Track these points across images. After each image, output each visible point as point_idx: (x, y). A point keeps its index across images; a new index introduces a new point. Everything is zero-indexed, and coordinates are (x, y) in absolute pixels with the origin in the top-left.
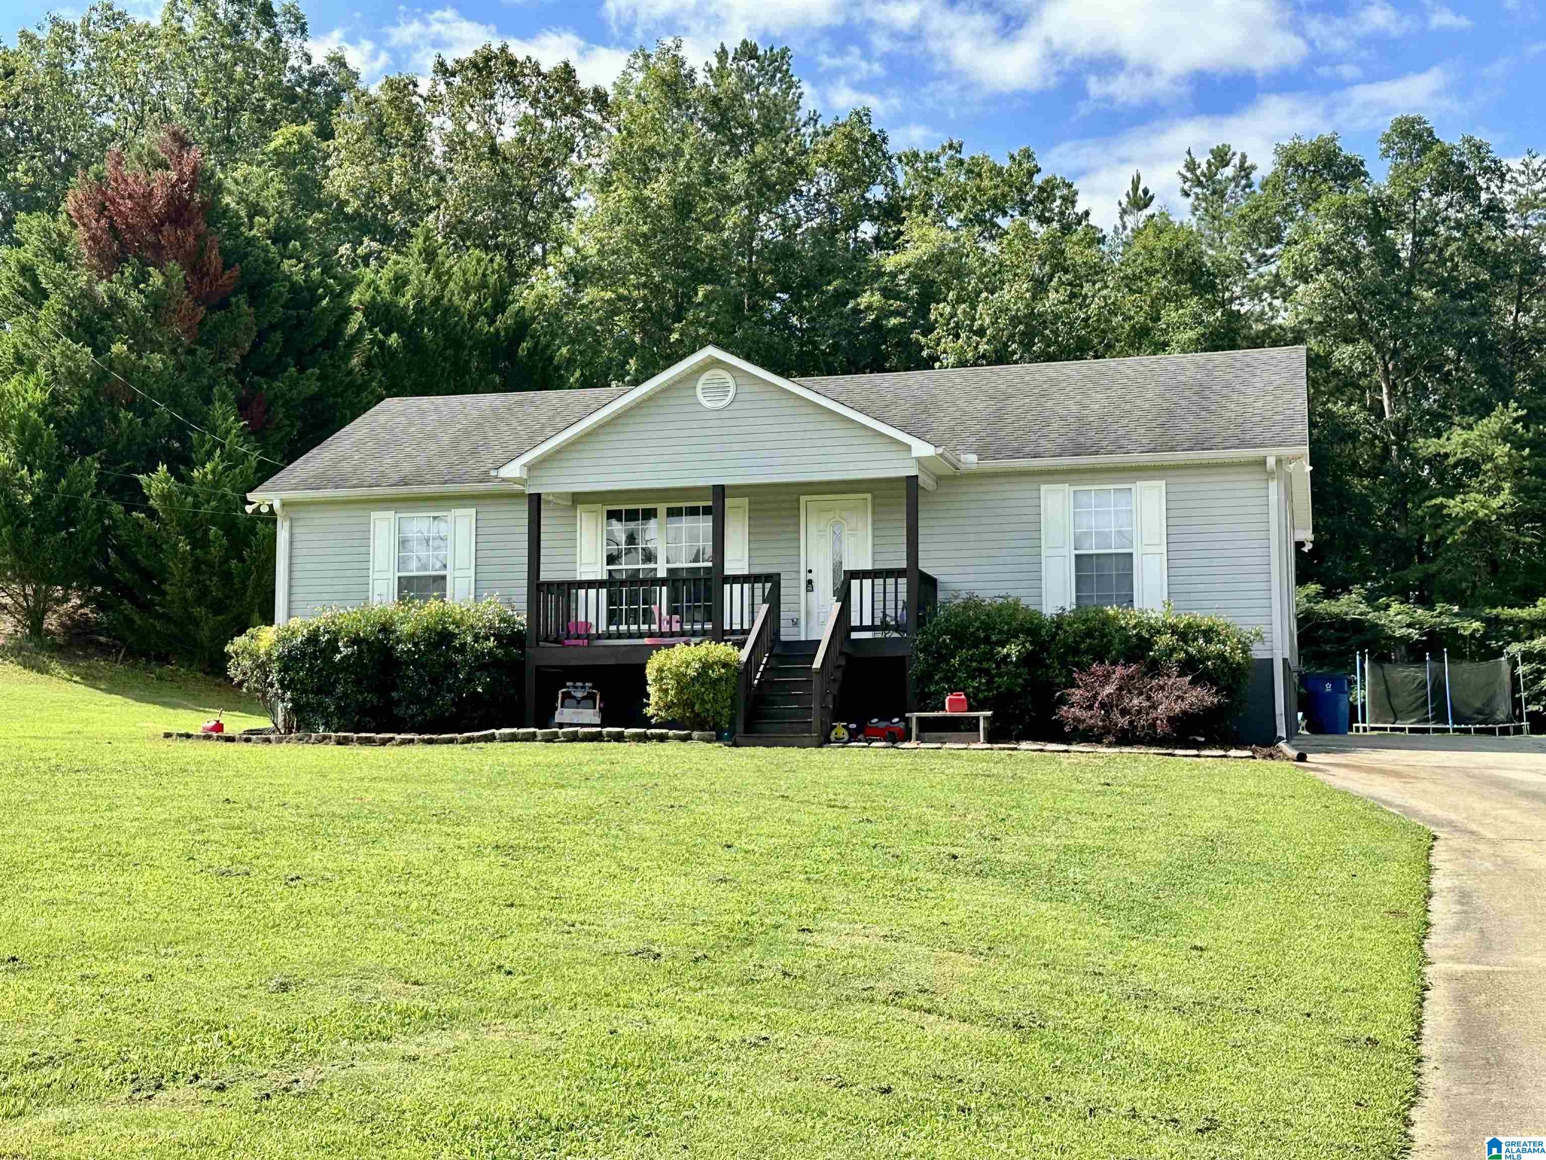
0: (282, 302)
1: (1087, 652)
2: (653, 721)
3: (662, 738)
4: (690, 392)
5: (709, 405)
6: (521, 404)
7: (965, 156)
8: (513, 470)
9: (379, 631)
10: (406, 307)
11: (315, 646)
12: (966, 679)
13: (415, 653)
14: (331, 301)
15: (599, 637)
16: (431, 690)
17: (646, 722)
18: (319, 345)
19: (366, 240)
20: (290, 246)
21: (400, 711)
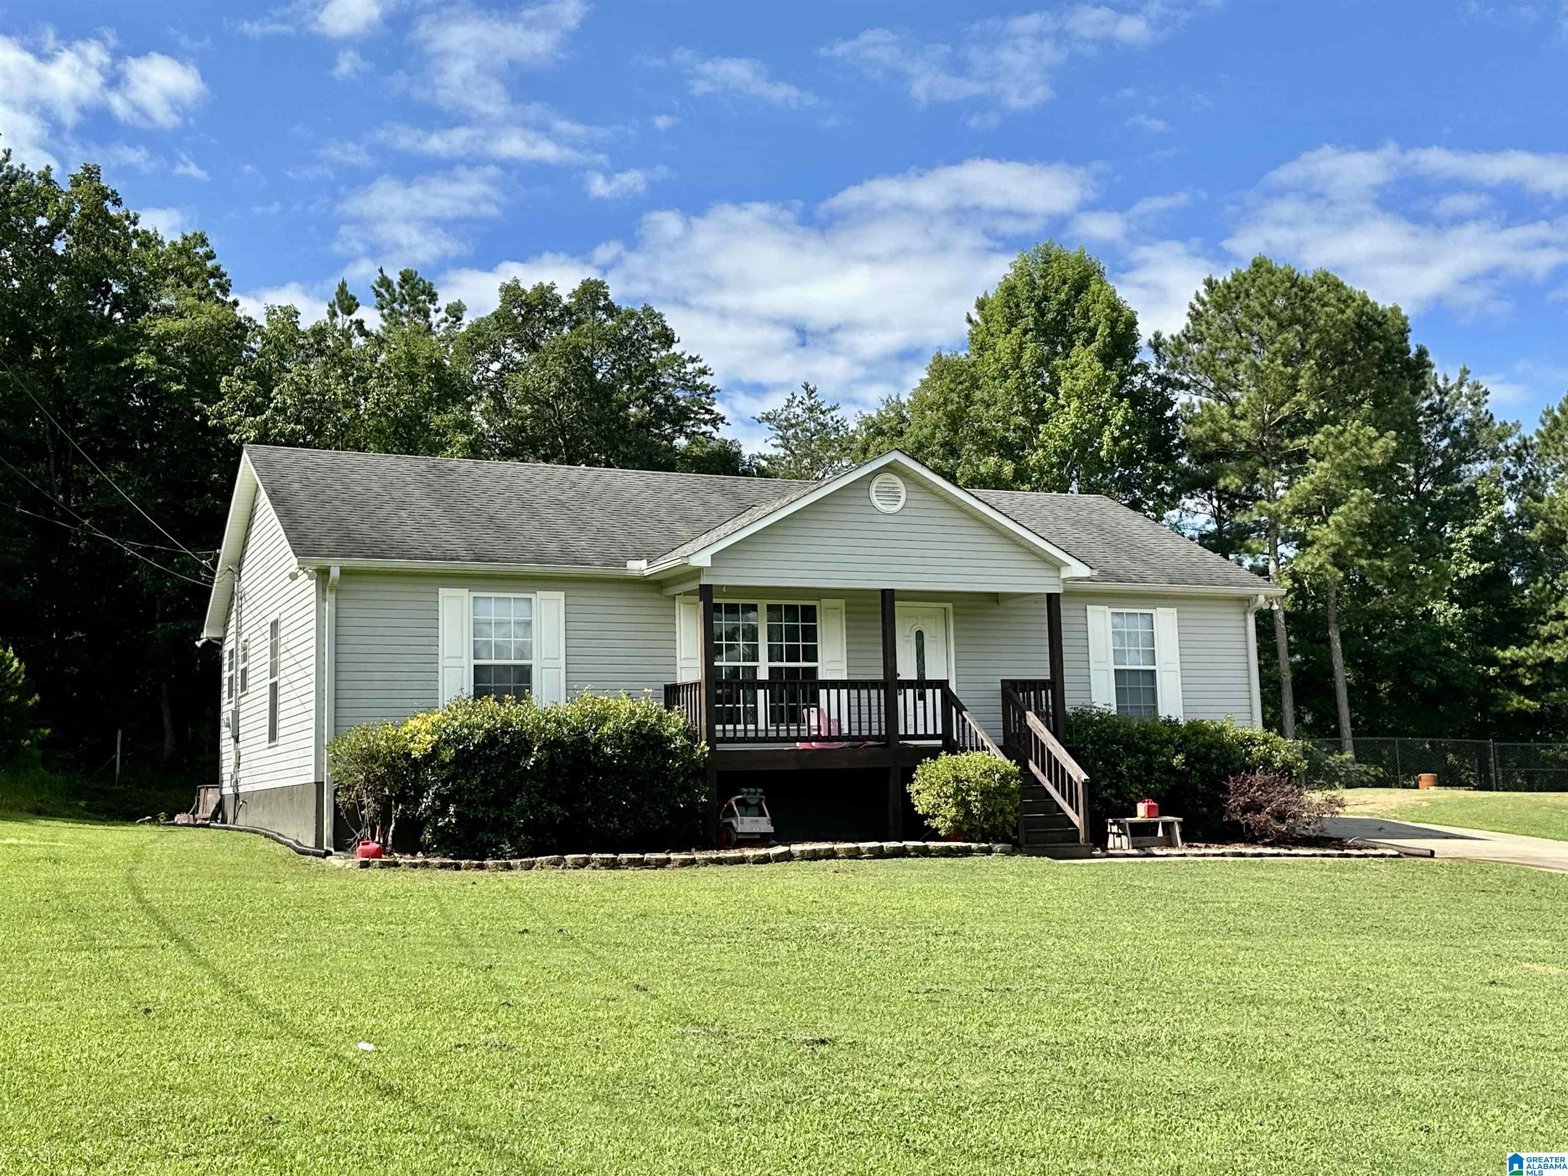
2: (944, 833)
3: (967, 852)
4: (865, 493)
5: (884, 508)
17: (933, 834)
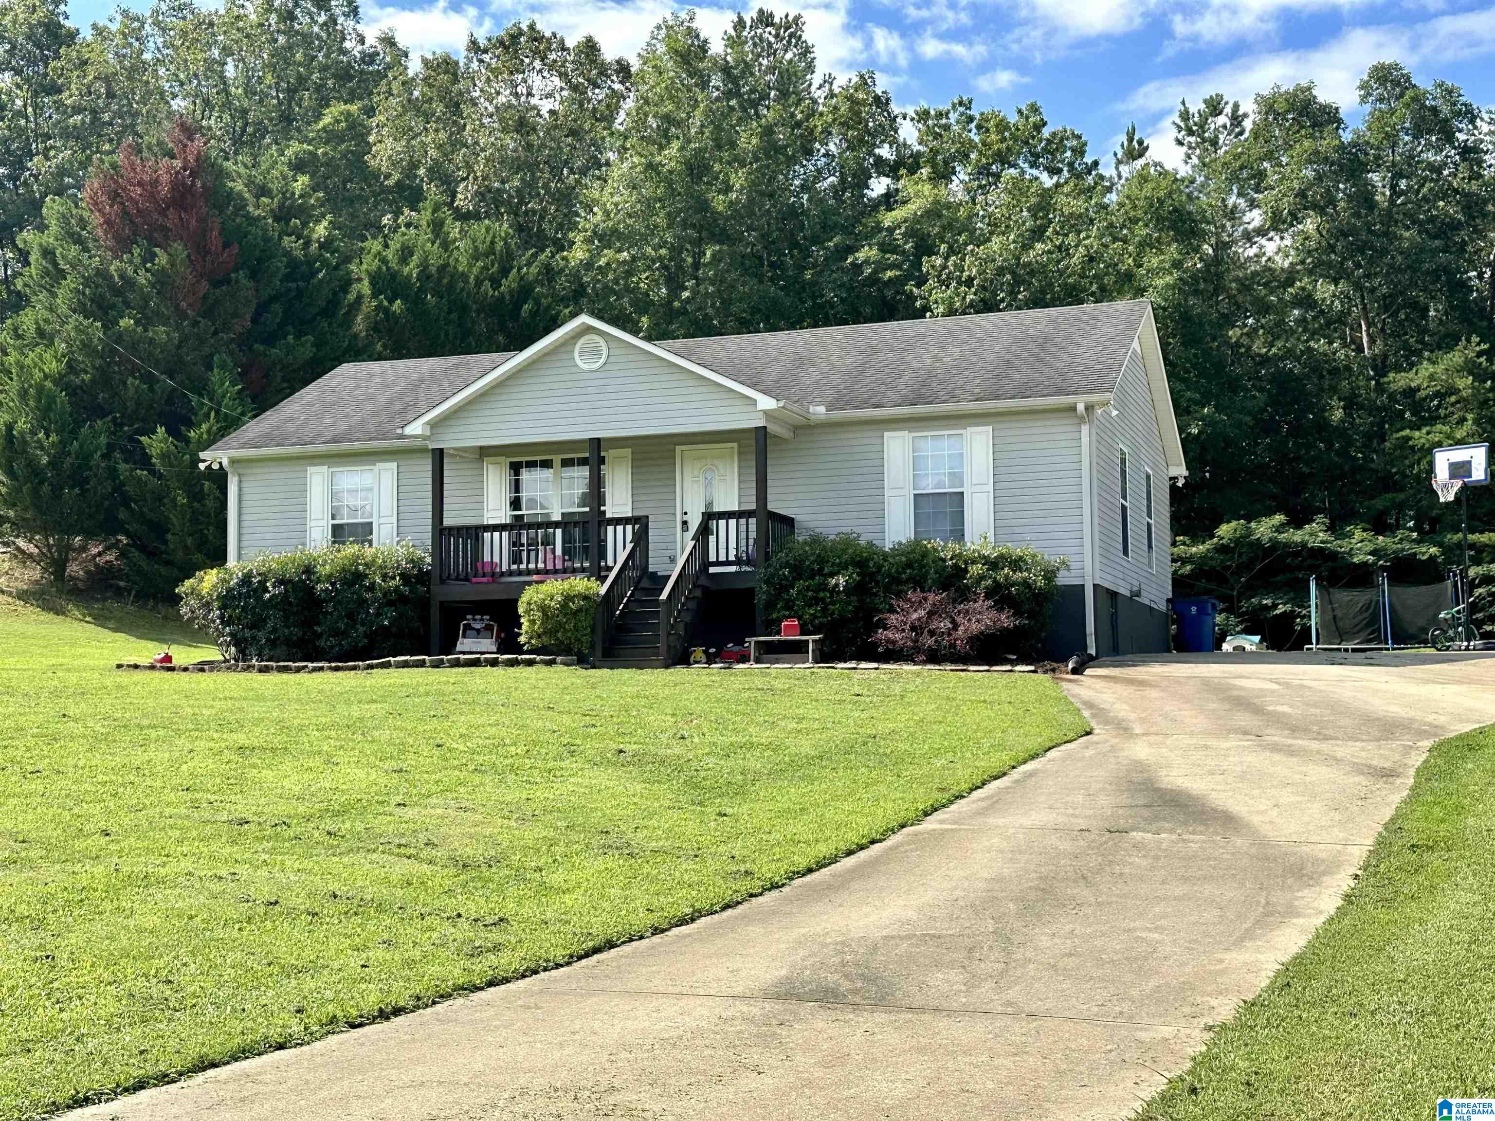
0: (280, 276)
1: (907, 581)
2: (525, 648)
3: (530, 663)
4: (569, 356)
5: (585, 367)
6: (456, 366)
7: (975, 112)
8: (416, 428)
9: (303, 573)
10: (410, 275)
11: (248, 586)
12: (803, 607)
13: (332, 591)
14: (327, 273)
15: (502, 574)
16: (347, 625)
17: (518, 649)
18: (317, 314)
19: (406, 211)
20: (292, 224)
21: (321, 643)
